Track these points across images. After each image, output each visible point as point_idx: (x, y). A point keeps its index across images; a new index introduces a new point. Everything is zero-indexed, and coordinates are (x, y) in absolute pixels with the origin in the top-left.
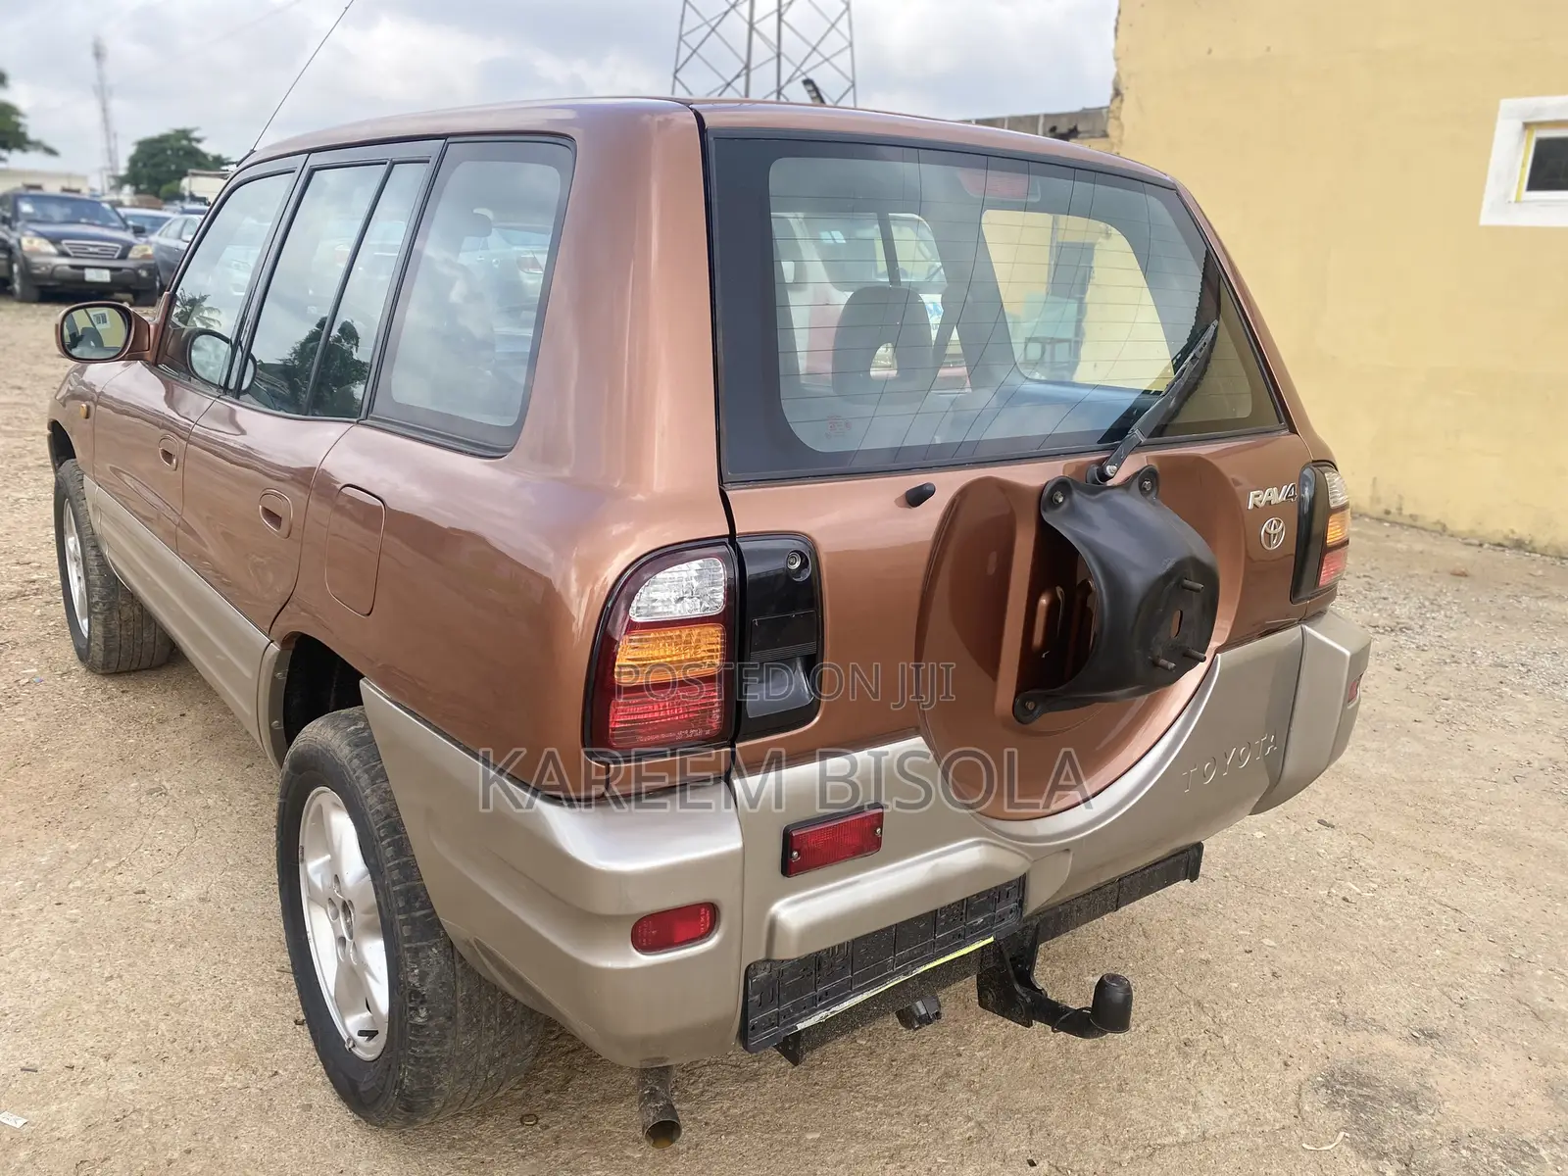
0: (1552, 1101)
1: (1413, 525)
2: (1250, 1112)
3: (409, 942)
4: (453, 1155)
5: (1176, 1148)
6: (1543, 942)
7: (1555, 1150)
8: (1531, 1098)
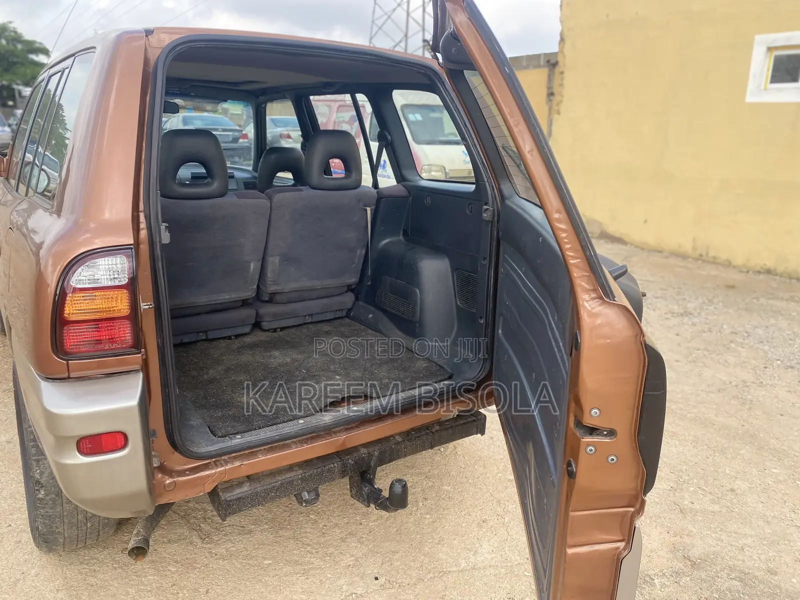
0: (672, 555)
1: (714, 262)
2: (504, 556)
3: (35, 456)
4: (80, 567)
5: (456, 573)
6: (700, 474)
7: (663, 580)
8: (661, 553)
